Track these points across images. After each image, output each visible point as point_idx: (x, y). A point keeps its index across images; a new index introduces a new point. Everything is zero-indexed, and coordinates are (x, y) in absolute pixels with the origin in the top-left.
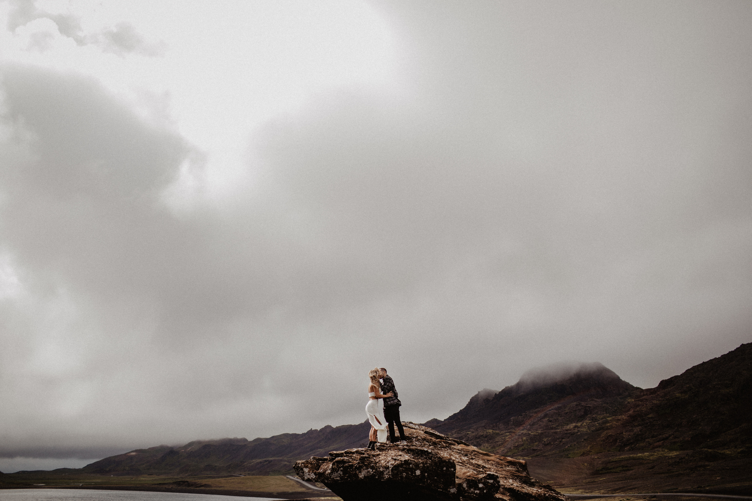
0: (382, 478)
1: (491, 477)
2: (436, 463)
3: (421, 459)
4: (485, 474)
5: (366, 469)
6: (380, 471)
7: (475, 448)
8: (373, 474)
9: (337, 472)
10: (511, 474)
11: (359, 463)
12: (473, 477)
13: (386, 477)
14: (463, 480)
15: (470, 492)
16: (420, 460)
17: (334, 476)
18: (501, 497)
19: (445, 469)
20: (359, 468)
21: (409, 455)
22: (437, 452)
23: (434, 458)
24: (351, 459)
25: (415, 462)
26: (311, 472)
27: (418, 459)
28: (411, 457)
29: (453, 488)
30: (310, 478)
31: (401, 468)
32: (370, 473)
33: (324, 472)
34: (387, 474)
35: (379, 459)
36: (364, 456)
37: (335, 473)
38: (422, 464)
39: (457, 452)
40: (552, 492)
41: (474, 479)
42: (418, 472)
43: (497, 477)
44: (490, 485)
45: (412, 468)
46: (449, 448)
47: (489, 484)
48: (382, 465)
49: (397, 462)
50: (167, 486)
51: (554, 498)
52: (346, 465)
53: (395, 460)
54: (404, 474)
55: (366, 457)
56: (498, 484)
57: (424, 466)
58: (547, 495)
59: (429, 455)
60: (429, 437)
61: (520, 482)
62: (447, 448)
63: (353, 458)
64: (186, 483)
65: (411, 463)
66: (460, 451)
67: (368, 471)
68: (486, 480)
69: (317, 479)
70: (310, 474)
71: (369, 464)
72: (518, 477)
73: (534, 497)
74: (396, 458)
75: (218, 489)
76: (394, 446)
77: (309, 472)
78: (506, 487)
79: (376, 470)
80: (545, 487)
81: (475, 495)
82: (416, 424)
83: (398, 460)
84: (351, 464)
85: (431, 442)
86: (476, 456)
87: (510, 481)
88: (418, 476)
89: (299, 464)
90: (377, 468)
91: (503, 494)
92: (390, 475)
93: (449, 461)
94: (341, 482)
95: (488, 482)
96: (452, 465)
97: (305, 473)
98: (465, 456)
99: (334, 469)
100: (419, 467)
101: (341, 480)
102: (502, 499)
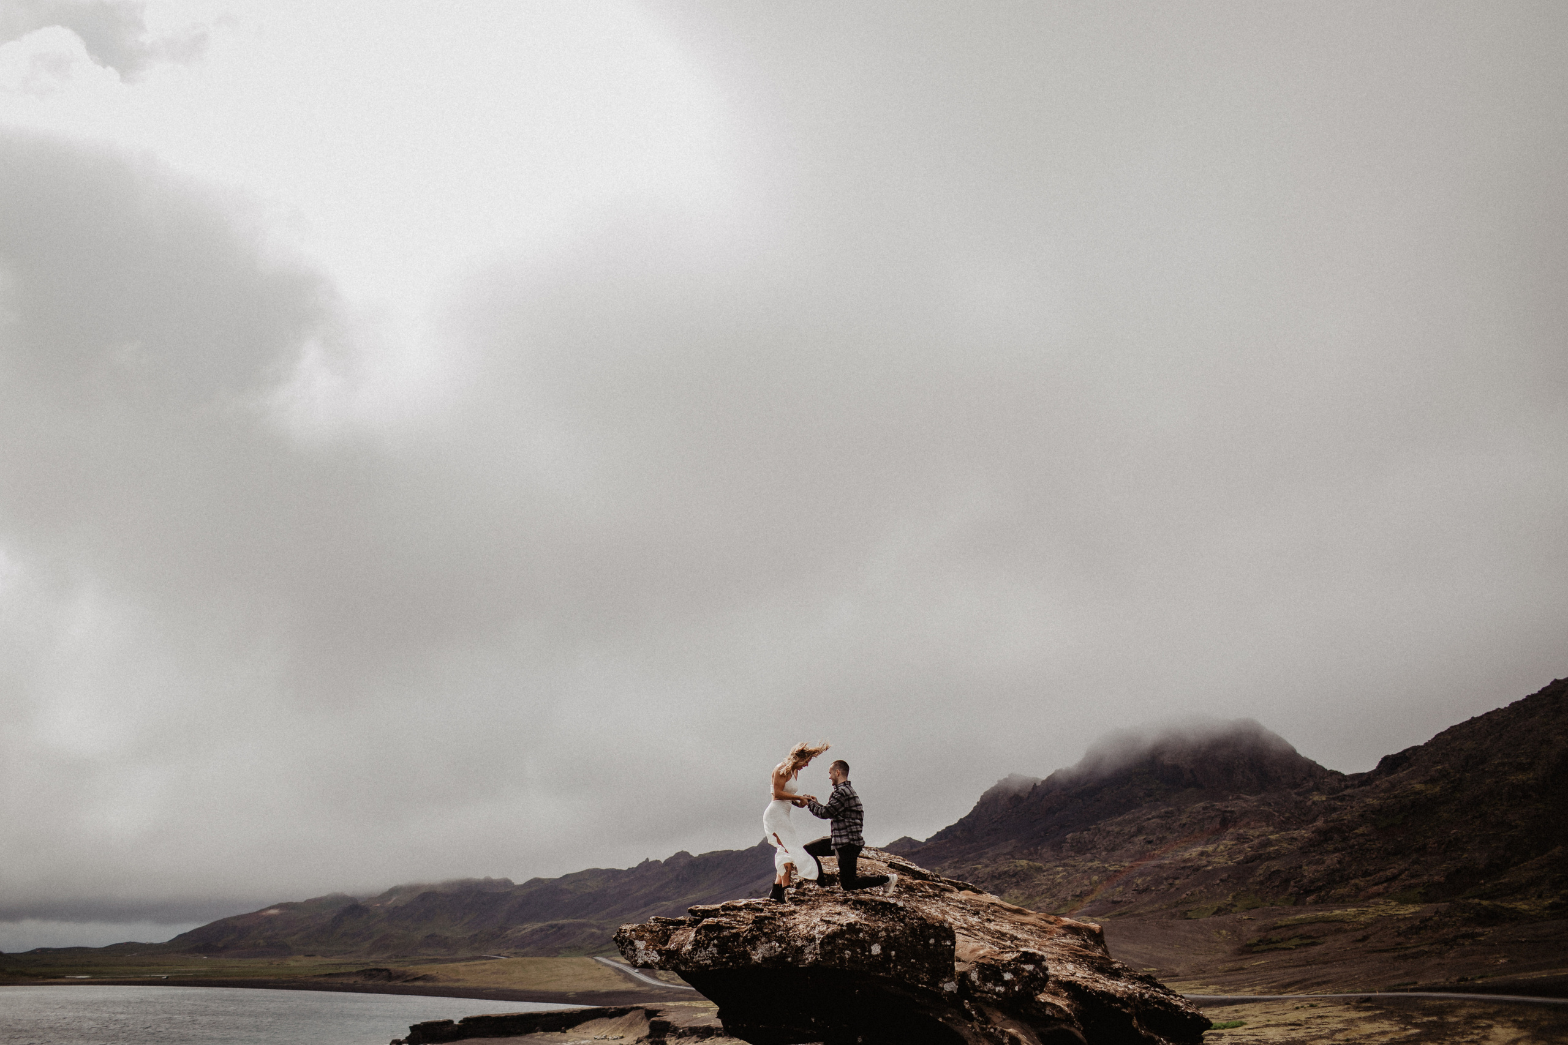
0: (800, 961)
1: (1028, 957)
2: (913, 930)
3: (883, 921)
4: (1018, 951)
5: (767, 943)
6: (797, 946)
7: (994, 898)
8: (782, 951)
9: (705, 949)
10: (1071, 953)
11: (751, 930)
12: (991, 959)
13: (810, 959)
14: (971, 965)
15: (986, 989)
16: (880, 924)
17: (699, 957)
18: (1050, 1000)
19: (932, 941)
20: (753, 941)
21: (858, 912)
22: (916, 907)
23: (909, 919)
24: (734, 921)
25: (870, 927)
26: (651, 950)
27: (875, 921)
28: (861, 918)
29: (949, 982)
30: (649, 962)
31: (841, 939)
32: (775, 952)
33: (679, 949)
34: (810, 953)
35: (793, 921)
36: (763, 914)
37: (701, 952)
38: (885, 931)
39: (957, 907)
40: (1157, 989)
41: (993, 963)
42: (876, 949)
43: (1042, 958)
44: (1027, 974)
45: (864, 940)
46: (940, 897)
47: (1024, 974)
48: (800, 934)
49: (833, 928)
50: (345, 980)
51: (1161, 1002)
52: (725, 933)
53: (828, 922)
54: (847, 952)
55: (766, 918)
56: (1044, 974)
57: (888, 935)
58: (1147, 996)
59: (899, 913)
61: (1089, 970)
62: (936, 898)
63: (738, 918)
64: (384, 973)
65: (860, 930)
66: (965, 904)
67: (772, 947)
68: (1019, 964)
69: (664, 964)
70: (648, 954)
71: (772, 933)
72: (1085, 958)
73: (1120, 1000)
74: (830, 919)
75: (451, 984)
76: (825, 895)
77: (647, 948)
78: (1061, 981)
79: (789, 944)
80: (1141, 979)
81: (995, 997)
83: (835, 923)
84: (734, 931)
85: (902, 885)
87: (1068, 968)
88: (877, 956)
89: (625, 932)
90: (790, 940)
91: (1055, 994)
92: (816, 954)
93: (940, 925)
94: (712, 968)
95: (1024, 970)
96: (948, 933)
97: (638, 950)
98: (974, 914)
99: (699, 942)
100: (877, 937)
101: (713, 966)
102: (1053, 1006)
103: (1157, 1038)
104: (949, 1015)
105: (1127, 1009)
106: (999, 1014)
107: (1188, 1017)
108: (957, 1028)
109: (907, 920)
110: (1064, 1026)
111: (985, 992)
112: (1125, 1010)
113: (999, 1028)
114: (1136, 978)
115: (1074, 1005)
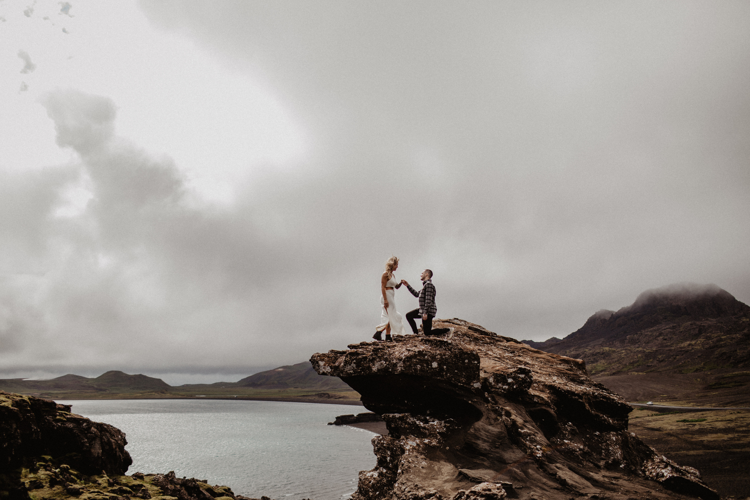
0: (395, 370)
1: (522, 371)
2: (456, 355)
3: (440, 351)
4: (517, 368)
5: (379, 362)
6: (393, 363)
8: (386, 366)
9: (350, 365)
10: (557, 371)
11: (372, 355)
12: (502, 371)
13: (399, 369)
14: (489, 374)
15: (498, 387)
16: (438, 352)
17: (347, 369)
18: (537, 393)
19: (466, 361)
20: (373, 360)
21: (426, 346)
22: (458, 343)
23: (454, 349)
24: (365, 351)
25: (432, 353)
26: (327, 366)
27: (436, 350)
28: (428, 348)
29: (476, 383)
30: (325, 372)
31: (415, 359)
32: (383, 366)
33: (339, 365)
35: (393, 350)
36: (378, 347)
37: (348, 366)
38: (440, 355)
39: (502, 349)
40: (604, 391)
41: (503, 373)
43: (530, 371)
44: (521, 379)
45: (428, 360)
46: (493, 344)
47: (519, 379)
48: (395, 357)
49: (411, 353)
50: (310, 398)
51: (604, 397)
52: (360, 357)
53: (409, 350)
54: (418, 366)
55: (379, 349)
56: (530, 379)
57: (441, 357)
58: (596, 394)
59: (449, 346)
60: (471, 332)
61: (566, 380)
63: (368, 349)
64: (326, 395)
65: (426, 355)
66: (507, 347)
67: (381, 363)
68: (517, 374)
69: (333, 373)
70: (325, 368)
71: (382, 356)
72: (565, 374)
73: (578, 395)
74: (411, 349)
77: (325, 365)
78: (547, 384)
79: (390, 362)
80: (595, 385)
81: (503, 391)
82: (462, 321)
83: (412, 351)
84: (365, 356)
85: (472, 337)
86: (525, 353)
87: (553, 379)
88: (435, 368)
89: (315, 357)
90: (391, 360)
91: (542, 391)
92: (401, 367)
93: (471, 352)
94: (354, 375)
95: (519, 377)
96: (476, 357)
97: (320, 366)
98: (511, 353)
99: (347, 361)
100: (435, 358)
101: (354, 374)
102: (538, 397)
103: (601, 415)
104: (475, 400)
105: (582, 400)
106: (503, 400)
107: (619, 405)
108: (478, 406)
109: (453, 350)
110: (544, 408)
111: (497, 388)
112: (580, 400)
113: (500, 406)
114: (593, 385)
115: (552, 397)
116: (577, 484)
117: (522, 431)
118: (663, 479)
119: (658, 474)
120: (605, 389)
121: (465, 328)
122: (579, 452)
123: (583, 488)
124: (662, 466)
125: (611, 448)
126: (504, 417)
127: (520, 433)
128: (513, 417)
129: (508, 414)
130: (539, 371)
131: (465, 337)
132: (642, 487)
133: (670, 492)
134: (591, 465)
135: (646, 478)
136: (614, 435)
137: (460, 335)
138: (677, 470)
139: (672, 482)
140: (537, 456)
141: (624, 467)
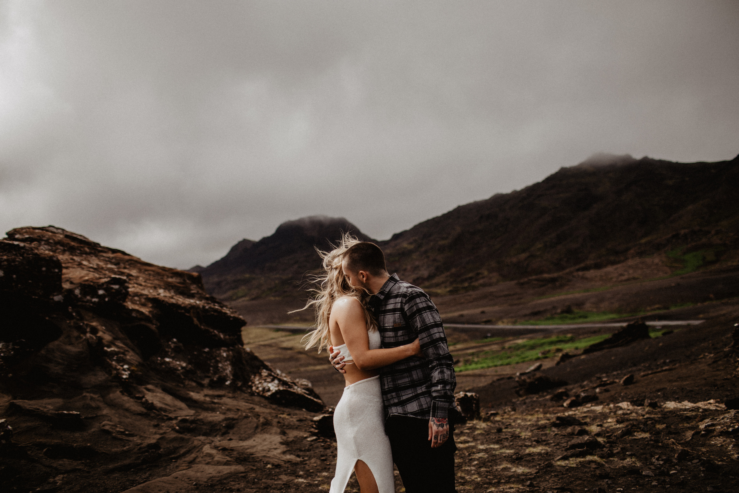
1: (115, 281)
2: (30, 262)
4: (110, 277)
10: (165, 284)
12: (92, 282)
14: (75, 285)
18: (136, 307)
19: (44, 269)
23: (27, 255)
29: (58, 295)
38: (7, 261)
39: (104, 260)
40: (215, 304)
41: (92, 284)
43: (125, 281)
44: (114, 291)
46: (95, 255)
47: (112, 290)
51: (216, 310)
56: (127, 291)
57: (9, 264)
58: (207, 307)
60: (67, 241)
61: (174, 293)
66: (110, 259)
68: (109, 285)
72: (174, 287)
73: (184, 308)
78: (150, 298)
80: (207, 299)
81: (91, 305)
82: (59, 229)
85: (67, 246)
87: (159, 291)
91: (144, 305)
95: (112, 288)
96: (58, 265)
98: (115, 264)
102: (137, 311)
103: (212, 330)
104: (55, 316)
105: (189, 314)
106: (91, 314)
107: (232, 319)
108: (57, 323)
109: (25, 255)
110: (143, 323)
111: (85, 302)
112: (187, 314)
113: (86, 322)
114: (204, 298)
115: (155, 311)
116: (167, 407)
117: (109, 350)
118: (269, 393)
119: (264, 389)
120: (218, 303)
121: (62, 236)
122: (182, 371)
123: (175, 411)
124: (269, 380)
125: (220, 365)
126: (88, 335)
127: (106, 351)
128: (100, 334)
129: (94, 331)
130: (143, 284)
131: (59, 246)
132: (247, 404)
133: (274, 406)
134: (194, 384)
135: (252, 394)
136: (224, 351)
137: (51, 243)
138: (284, 383)
139: (278, 396)
140: (123, 378)
141: (230, 384)
